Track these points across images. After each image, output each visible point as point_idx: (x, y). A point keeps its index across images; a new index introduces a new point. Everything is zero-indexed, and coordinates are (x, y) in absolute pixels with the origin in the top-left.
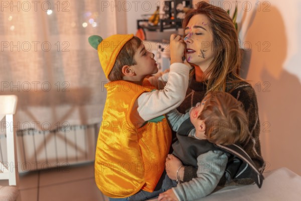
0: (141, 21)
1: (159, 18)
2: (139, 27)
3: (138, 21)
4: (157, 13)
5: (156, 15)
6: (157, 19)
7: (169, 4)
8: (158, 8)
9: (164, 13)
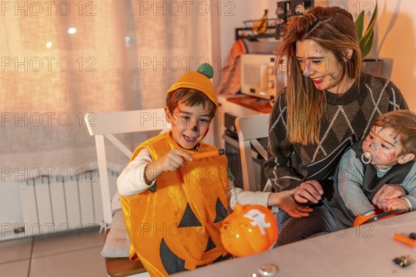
0: (241, 29)
1: (267, 24)
2: (238, 38)
3: (237, 30)
4: (265, 18)
5: (264, 21)
6: (265, 25)
7: (283, 5)
8: (266, 12)
9: (276, 17)
